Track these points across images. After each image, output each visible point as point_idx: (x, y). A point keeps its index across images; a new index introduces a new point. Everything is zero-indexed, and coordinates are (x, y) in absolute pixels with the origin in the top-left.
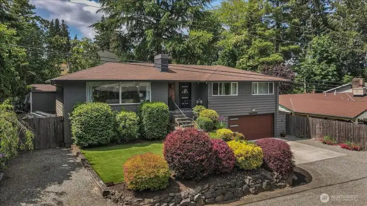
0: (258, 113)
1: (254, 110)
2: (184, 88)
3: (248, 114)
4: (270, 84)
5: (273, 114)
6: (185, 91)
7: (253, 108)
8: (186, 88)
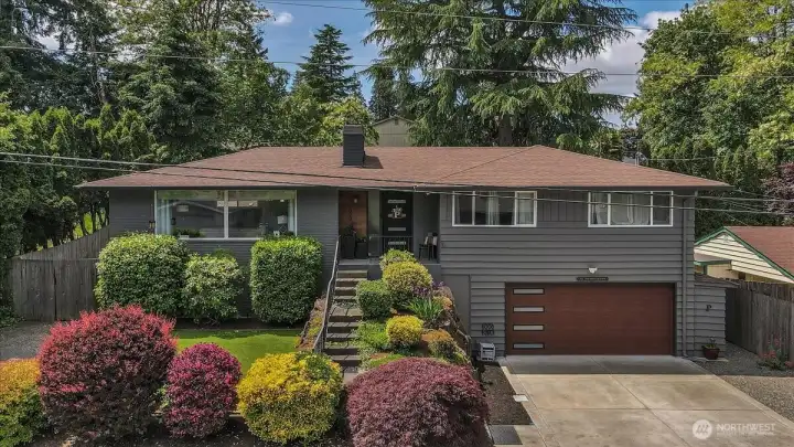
0: (611, 280)
1: (592, 270)
2: (394, 206)
3: (574, 280)
4: (661, 196)
5: (672, 286)
6: (397, 213)
7: (592, 264)
8: (400, 205)
